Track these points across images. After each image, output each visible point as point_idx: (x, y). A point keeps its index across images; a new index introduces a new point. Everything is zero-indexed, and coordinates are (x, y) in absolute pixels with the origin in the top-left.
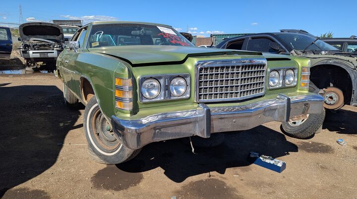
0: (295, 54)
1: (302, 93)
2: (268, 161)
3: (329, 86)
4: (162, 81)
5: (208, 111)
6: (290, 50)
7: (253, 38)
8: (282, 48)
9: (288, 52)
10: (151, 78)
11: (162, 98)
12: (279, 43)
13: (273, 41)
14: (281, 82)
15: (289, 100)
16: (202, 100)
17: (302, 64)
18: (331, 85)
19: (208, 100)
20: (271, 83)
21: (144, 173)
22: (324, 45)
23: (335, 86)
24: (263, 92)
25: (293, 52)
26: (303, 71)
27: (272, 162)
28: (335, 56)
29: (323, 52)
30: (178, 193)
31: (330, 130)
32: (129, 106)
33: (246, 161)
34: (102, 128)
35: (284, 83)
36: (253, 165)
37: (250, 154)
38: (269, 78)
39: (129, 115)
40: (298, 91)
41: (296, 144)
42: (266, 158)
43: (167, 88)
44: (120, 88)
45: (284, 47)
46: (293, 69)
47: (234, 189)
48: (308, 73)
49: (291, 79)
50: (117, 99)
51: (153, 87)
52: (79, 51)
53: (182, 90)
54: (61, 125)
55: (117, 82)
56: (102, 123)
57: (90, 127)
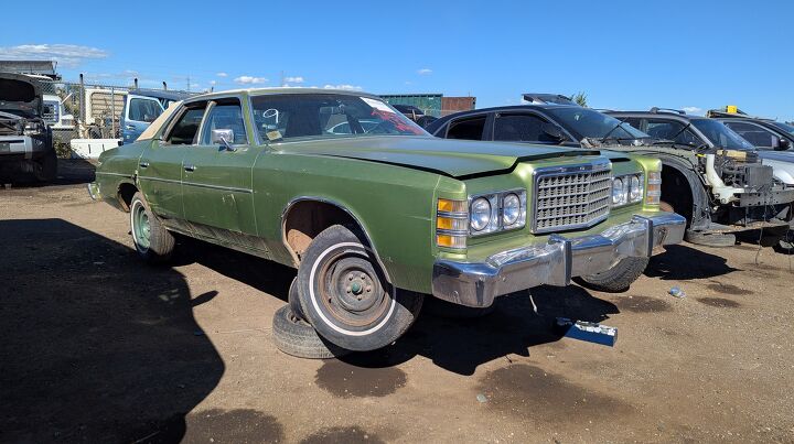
0: (588, 144)
1: (651, 211)
2: (590, 329)
4: (494, 201)
5: (568, 245)
6: (580, 138)
7: (502, 115)
8: (563, 134)
9: (576, 142)
10: (481, 197)
11: (494, 229)
12: (557, 125)
13: (546, 121)
14: (626, 195)
15: (651, 223)
16: (540, 228)
17: (648, 166)
20: (615, 200)
21: (401, 367)
24: (607, 213)
25: (585, 141)
26: (650, 177)
27: (597, 330)
29: (636, 142)
30: (479, 389)
32: (459, 243)
34: (339, 289)
35: (629, 198)
37: (557, 321)
38: (613, 191)
39: (463, 256)
41: (613, 301)
42: (585, 325)
43: (501, 213)
44: (443, 215)
45: (566, 132)
46: (638, 175)
49: (637, 191)
50: (440, 232)
51: (483, 212)
52: (240, 149)
53: (517, 216)
54: (164, 298)
55: (442, 205)
56: (339, 280)
57: (315, 289)
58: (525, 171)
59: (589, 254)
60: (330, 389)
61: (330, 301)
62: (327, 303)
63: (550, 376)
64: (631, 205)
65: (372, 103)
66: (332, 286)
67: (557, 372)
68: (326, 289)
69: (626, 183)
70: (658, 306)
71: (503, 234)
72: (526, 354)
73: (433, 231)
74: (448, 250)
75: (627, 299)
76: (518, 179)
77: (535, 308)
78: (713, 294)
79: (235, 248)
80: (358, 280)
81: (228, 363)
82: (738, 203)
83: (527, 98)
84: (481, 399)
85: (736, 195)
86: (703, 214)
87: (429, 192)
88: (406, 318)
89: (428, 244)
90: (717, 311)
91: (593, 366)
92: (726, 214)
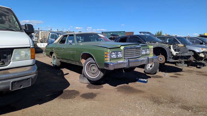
0: (147, 43)
1: (151, 56)
2: (142, 80)
3: (160, 55)
4: (116, 53)
6: (145, 42)
7: (130, 37)
8: (142, 41)
9: (145, 43)
10: (113, 52)
12: (141, 39)
13: (139, 38)
15: (148, 58)
16: (125, 58)
17: (151, 47)
18: (161, 54)
20: (142, 53)
22: (157, 39)
23: (162, 55)
25: (146, 42)
27: (143, 80)
28: (161, 44)
29: (157, 43)
31: (162, 72)
33: (135, 81)
34: (91, 69)
35: (146, 53)
36: (137, 82)
37: (136, 78)
38: (142, 52)
39: (109, 62)
41: (150, 76)
43: (117, 55)
44: (106, 55)
46: (148, 49)
47: (133, 87)
48: (152, 50)
49: (148, 52)
50: (106, 58)
51: (114, 54)
52: (73, 44)
53: (120, 55)
54: (59, 74)
55: (106, 53)
56: (91, 68)
57: (86, 69)
58: (122, 48)
59: (134, 62)
60: (89, 88)
62: (88, 72)
63: (131, 87)
64: (146, 55)
65: (100, 35)
66: (89, 69)
68: (88, 69)
69: (145, 50)
70: (160, 77)
71: (117, 58)
72: (128, 84)
73: (104, 57)
74: (107, 60)
75: (154, 76)
76: (121, 49)
77: (124, 72)
78: (174, 75)
79: (72, 63)
80: (94, 68)
81: (70, 84)
82: (176, 55)
83: (140, 33)
84: (116, 90)
85: (176, 54)
86: (170, 58)
87: (104, 51)
88: (102, 74)
89: (104, 60)
90: (173, 78)
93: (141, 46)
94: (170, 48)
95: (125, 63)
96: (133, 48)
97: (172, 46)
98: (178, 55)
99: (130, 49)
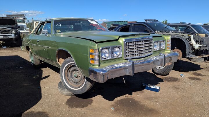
0: (157, 33)
1: (168, 52)
2: (152, 87)
5: (133, 63)
7: (134, 25)
8: (151, 30)
9: (154, 32)
10: (105, 48)
11: (110, 58)
12: (149, 27)
13: (145, 26)
14: (159, 47)
15: (165, 55)
16: (127, 58)
17: (167, 38)
18: (176, 48)
19: (132, 57)
20: (155, 48)
21: (92, 98)
22: (169, 28)
24: (152, 53)
25: (156, 32)
26: (168, 42)
27: (154, 87)
28: (177, 34)
29: (171, 32)
31: (176, 70)
32: (97, 63)
33: (141, 88)
34: (71, 76)
35: (160, 48)
36: (145, 90)
37: (143, 84)
38: (154, 46)
39: (97, 67)
40: (166, 51)
41: (162, 78)
42: (151, 86)
43: (112, 53)
44: (92, 54)
46: (163, 41)
47: (139, 102)
48: (170, 43)
49: (163, 46)
50: (91, 59)
51: (106, 53)
53: (118, 53)
54: (34, 77)
55: (91, 51)
56: (71, 73)
58: (122, 41)
59: (142, 65)
60: (69, 105)
61: (69, 79)
62: (68, 80)
63: (136, 102)
64: (161, 50)
65: (91, 22)
66: (69, 75)
67: (139, 100)
68: (68, 76)
69: (159, 44)
70: (176, 80)
71: (113, 59)
72: (131, 94)
73: (89, 59)
74: (93, 65)
75: (167, 78)
76: (119, 43)
77: (125, 82)
78: (194, 76)
79: (50, 64)
80: (76, 73)
82: (200, 49)
84: (112, 109)
85: (199, 47)
86: (190, 52)
88: (89, 85)
89: (88, 63)
90: (193, 81)
91: (150, 98)
92: (197, 52)
93: (154, 37)
94: (190, 39)
95: (126, 68)
96: (140, 41)
97: (192, 36)
98: (202, 49)
99: (136, 42)
